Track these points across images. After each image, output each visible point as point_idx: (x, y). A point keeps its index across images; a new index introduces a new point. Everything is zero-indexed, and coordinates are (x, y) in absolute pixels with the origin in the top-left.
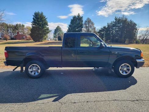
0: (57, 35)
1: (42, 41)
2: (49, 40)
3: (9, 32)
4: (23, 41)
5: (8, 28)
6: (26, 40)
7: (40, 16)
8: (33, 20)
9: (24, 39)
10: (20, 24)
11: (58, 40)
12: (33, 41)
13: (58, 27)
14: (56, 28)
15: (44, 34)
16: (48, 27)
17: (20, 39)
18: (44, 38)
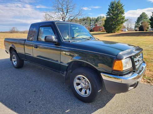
0: (141, 24)
1: (115, 33)
2: (127, 30)
3: (91, 25)
4: (99, 32)
5: (91, 21)
6: (102, 32)
7: (116, 5)
8: (108, 11)
9: (100, 30)
10: (101, 16)
11: (139, 31)
12: (105, 32)
13: (144, 13)
14: (141, 16)
15: (118, 24)
16: (124, 15)
17: (97, 31)
18: (117, 29)
